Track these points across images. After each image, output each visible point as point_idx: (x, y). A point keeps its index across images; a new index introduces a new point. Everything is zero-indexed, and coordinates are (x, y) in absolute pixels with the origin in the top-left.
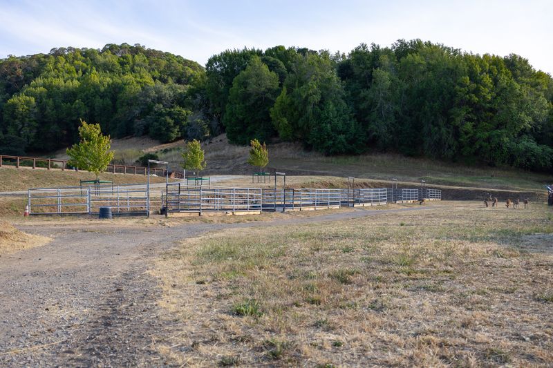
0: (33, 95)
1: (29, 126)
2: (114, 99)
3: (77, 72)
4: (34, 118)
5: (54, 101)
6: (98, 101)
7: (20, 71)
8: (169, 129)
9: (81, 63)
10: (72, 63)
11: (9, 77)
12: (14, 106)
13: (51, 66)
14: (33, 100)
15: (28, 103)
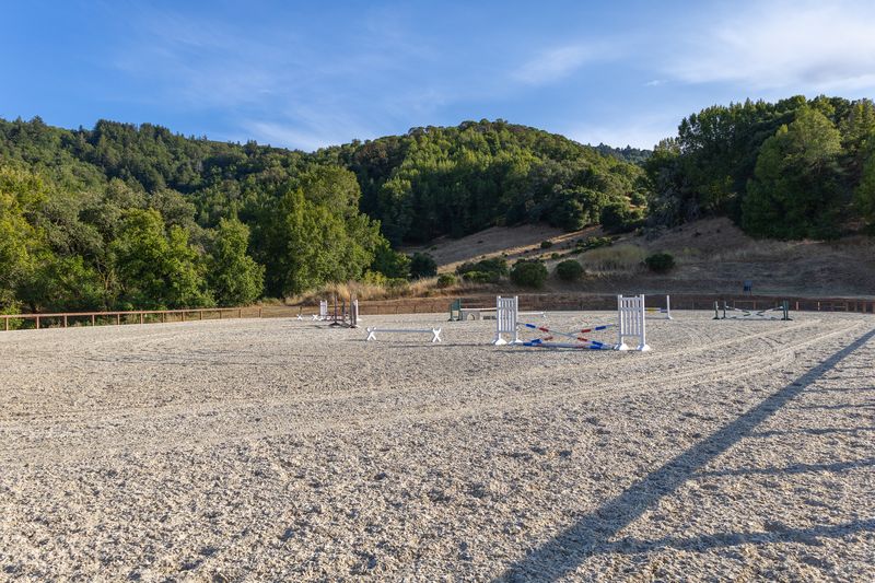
0: (408, 178)
1: (405, 213)
2: (498, 180)
3: (443, 152)
4: (411, 205)
5: (429, 184)
6: (481, 184)
7: (383, 154)
8: (577, 215)
9: (445, 141)
10: (435, 142)
11: (372, 160)
12: (390, 190)
13: (414, 147)
14: (409, 183)
15: (404, 187)
